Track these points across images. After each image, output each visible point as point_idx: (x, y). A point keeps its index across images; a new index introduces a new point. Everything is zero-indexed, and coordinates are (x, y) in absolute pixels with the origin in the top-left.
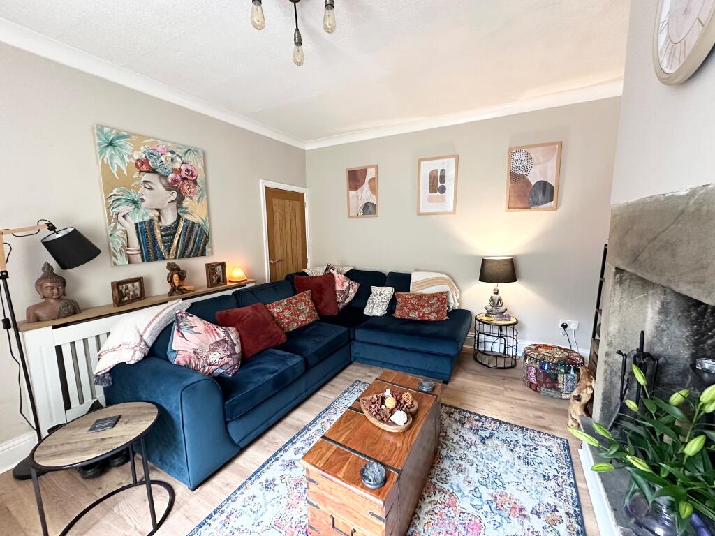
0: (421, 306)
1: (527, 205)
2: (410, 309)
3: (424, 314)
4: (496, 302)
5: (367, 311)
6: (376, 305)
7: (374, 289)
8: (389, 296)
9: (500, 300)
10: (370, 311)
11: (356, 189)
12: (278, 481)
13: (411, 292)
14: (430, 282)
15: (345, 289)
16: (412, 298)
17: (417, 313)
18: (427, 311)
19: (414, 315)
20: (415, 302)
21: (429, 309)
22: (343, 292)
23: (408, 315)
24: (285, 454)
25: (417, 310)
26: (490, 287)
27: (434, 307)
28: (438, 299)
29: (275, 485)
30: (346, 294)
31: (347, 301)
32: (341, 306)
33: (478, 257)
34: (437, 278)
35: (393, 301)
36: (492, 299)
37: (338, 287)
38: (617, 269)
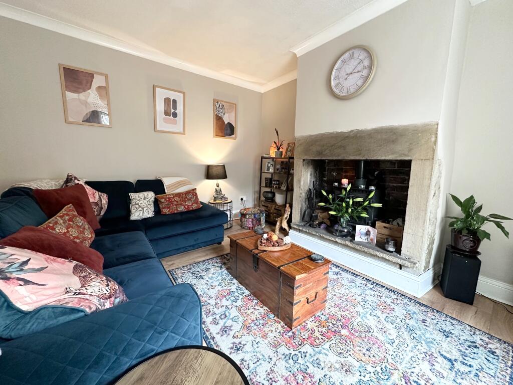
0: (183, 201)
1: (224, 135)
2: (176, 205)
3: (188, 206)
4: (218, 192)
5: (135, 216)
6: (145, 209)
7: (132, 195)
8: (153, 199)
9: (220, 190)
10: (141, 214)
11: (76, 91)
12: (237, 341)
13: (167, 193)
14: (180, 184)
16: (174, 197)
17: (183, 207)
18: (189, 203)
19: (181, 209)
20: (177, 199)
21: (190, 202)
23: (177, 210)
25: (181, 204)
27: (193, 200)
28: (193, 194)
33: (206, 165)
34: (182, 181)
35: (156, 203)
36: (216, 190)
38: (304, 160)
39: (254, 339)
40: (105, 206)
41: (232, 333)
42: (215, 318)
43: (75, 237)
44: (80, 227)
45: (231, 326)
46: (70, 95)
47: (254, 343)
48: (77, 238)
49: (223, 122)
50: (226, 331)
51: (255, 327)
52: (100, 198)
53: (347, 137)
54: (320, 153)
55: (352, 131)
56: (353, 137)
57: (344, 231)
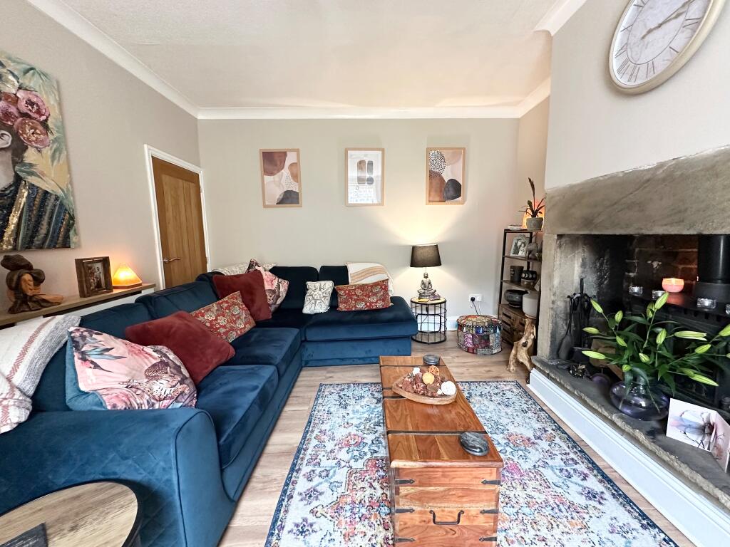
0: (366, 296)
1: (443, 200)
2: (356, 300)
3: (371, 303)
4: (426, 286)
5: (307, 309)
6: (318, 301)
7: (310, 284)
8: (330, 290)
9: (430, 283)
10: (313, 308)
11: (272, 174)
12: (311, 519)
13: (350, 284)
14: (369, 272)
15: (276, 288)
16: (355, 290)
17: (364, 303)
18: (373, 299)
19: (361, 306)
20: (359, 292)
21: (375, 297)
22: (273, 292)
23: (355, 306)
24: (297, 486)
25: (363, 300)
26: (420, 271)
27: (379, 295)
28: (381, 287)
29: (311, 525)
30: (277, 293)
31: (279, 302)
32: (272, 308)
33: (410, 246)
34: (372, 268)
35: (334, 295)
36: (423, 283)
37: (267, 287)
38: (560, 236)
39: (332, 532)
40: (283, 295)
41: (315, 503)
42: (314, 471)
43: (222, 326)
44: (234, 316)
45: (321, 494)
46: (268, 178)
47: (328, 537)
48: (224, 327)
49: (442, 179)
50: (310, 496)
51: (348, 514)
52: (279, 286)
53: (648, 180)
54: (588, 222)
55: (661, 165)
56: (664, 180)
57: (640, 406)
